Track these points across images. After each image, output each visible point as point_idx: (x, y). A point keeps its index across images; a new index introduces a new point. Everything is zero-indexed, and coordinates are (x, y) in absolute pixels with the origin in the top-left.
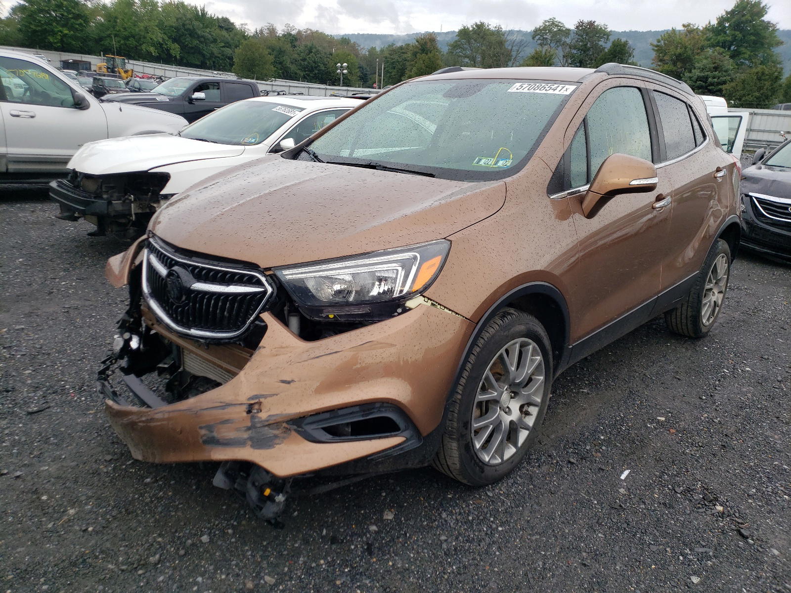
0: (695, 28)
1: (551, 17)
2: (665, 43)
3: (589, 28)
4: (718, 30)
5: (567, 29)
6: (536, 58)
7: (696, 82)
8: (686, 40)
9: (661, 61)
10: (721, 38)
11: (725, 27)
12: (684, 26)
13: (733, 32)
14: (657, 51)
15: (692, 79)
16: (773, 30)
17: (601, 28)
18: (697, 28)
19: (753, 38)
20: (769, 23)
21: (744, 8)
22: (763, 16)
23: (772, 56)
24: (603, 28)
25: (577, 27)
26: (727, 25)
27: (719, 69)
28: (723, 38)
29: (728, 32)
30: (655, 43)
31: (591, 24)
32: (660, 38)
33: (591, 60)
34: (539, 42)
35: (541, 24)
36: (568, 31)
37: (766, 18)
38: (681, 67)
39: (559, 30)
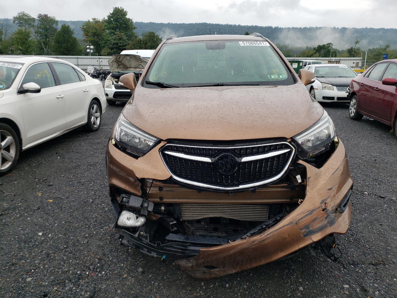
0: (98, 20)
1: (22, 11)
2: (86, 27)
3: (45, 18)
4: (108, 21)
5: (33, 18)
6: (20, 34)
7: (113, 45)
8: (96, 26)
9: (87, 35)
10: (111, 25)
11: (112, 20)
12: (93, 19)
13: (116, 23)
14: (84, 31)
15: (111, 44)
16: (131, 22)
17: (52, 18)
18: (99, 21)
19: (124, 25)
20: (129, 19)
21: (118, 12)
22: (126, 16)
23: (134, 33)
24: (53, 19)
25: (39, 17)
26: (112, 19)
27: (122, 39)
28: (112, 26)
29: (113, 23)
30: (82, 27)
31: (46, 16)
32: (84, 25)
33: (51, 35)
34: (18, 24)
35: (17, 15)
36: (34, 20)
37: (127, 17)
38: (97, 39)
39: (29, 18)
